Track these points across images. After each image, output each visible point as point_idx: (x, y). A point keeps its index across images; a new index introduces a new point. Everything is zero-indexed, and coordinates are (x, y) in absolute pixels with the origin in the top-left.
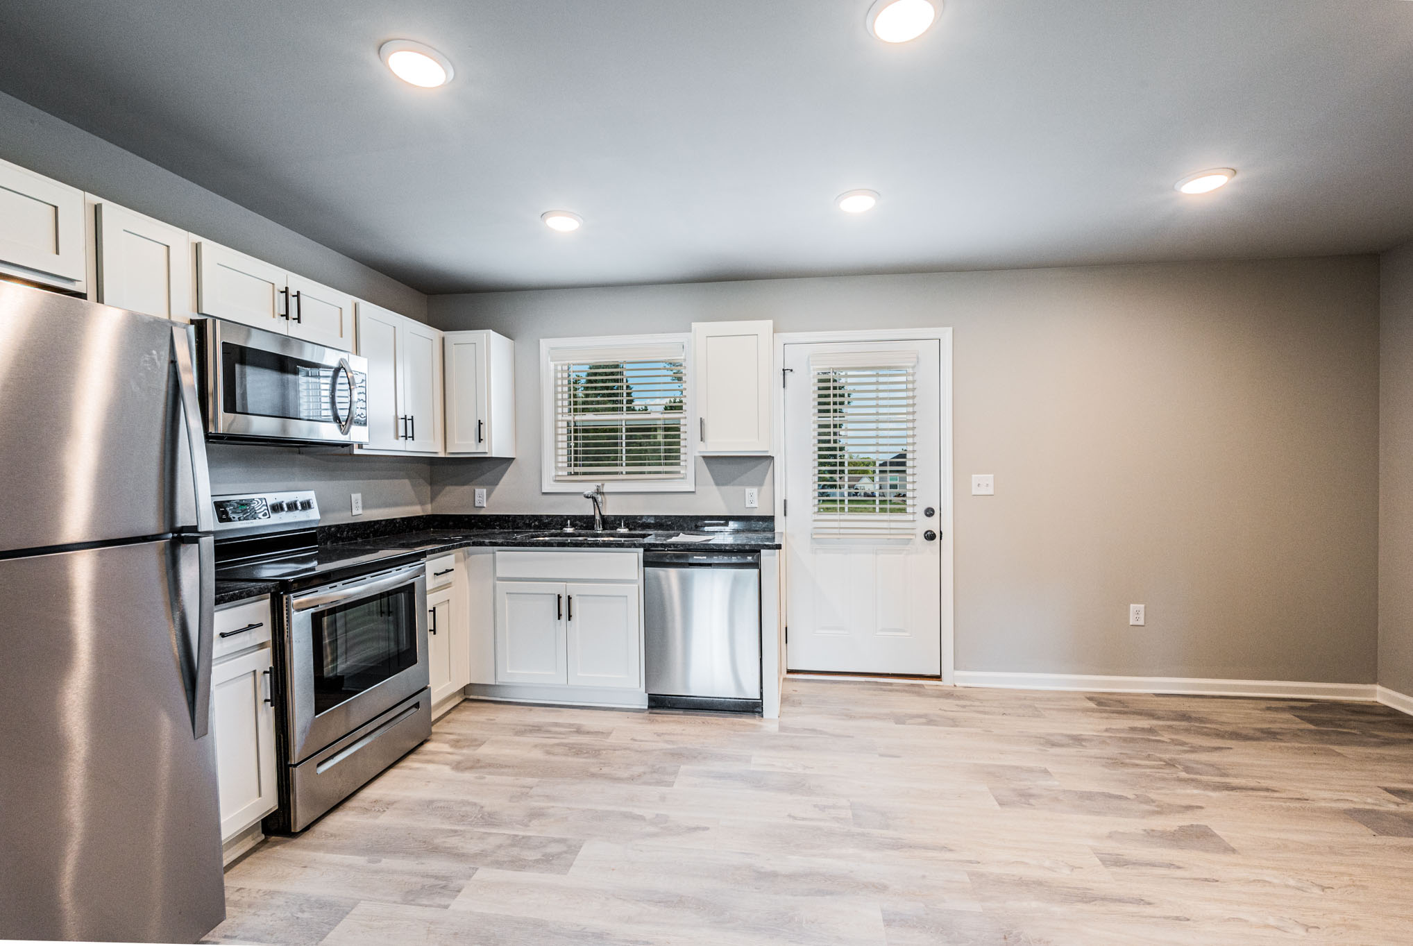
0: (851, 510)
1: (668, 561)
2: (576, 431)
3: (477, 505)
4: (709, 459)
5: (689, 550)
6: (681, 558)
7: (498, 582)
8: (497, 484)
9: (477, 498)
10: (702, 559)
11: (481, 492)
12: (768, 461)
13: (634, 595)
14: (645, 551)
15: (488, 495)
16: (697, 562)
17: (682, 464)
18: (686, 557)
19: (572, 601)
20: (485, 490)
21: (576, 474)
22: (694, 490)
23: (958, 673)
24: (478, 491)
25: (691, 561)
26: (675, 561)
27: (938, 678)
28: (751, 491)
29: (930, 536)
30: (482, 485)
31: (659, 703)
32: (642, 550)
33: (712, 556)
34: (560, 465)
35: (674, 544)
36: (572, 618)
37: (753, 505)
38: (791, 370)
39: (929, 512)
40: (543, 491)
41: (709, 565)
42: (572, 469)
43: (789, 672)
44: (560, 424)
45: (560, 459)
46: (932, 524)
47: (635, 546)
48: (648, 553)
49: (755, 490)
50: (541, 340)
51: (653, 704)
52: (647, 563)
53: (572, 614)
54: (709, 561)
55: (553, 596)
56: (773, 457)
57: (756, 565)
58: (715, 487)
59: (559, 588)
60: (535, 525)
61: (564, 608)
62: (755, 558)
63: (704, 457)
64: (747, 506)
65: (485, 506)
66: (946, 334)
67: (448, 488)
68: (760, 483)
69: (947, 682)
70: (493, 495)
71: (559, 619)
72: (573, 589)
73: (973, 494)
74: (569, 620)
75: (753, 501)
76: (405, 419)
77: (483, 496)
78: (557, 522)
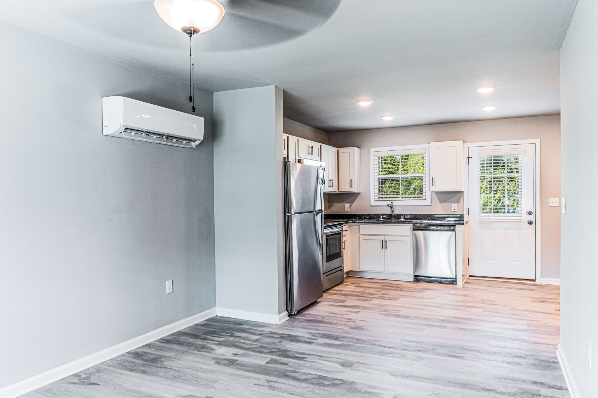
0: (494, 212)
1: (421, 229)
2: (382, 182)
3: (346, 210)
4: (437, 193)
5: (429, 225)
6: (425, 228)
7: (360, 236)
8: (353, 203)
9: (346, 208)
10: (435, 228)
11: (347, 205)
12: (461, 193)
13: (409, 240)
14: (413, 225)
15: (350, 206)
16: (433, 229)
17: (424, 194)
18: (428, 227)
19: (387, 242)
20: (349, 205)
21: (382, 198)
22: (431, 205)
23: (542, 279)
24: (346, 205)
25: (430, 229)
26: (424, 229)
27: (534, 280)
28: (454, 205)
29: (530, 223)
30: (348, 203)
31: (418, 279)
32: (412, 225)
33: (438, 227)
34: (375, 195)
35: (424, 223)
36: (387, 248)
37: (455, 211)
38: (471, 157)
39: (530, 213)
40: (371, 205)
41: (437, 230)
42: (381, 196)
43: (470, 276)
44: (375, 179)
45: (375, 192)
46: (531, 218)
47: (410, 223)
48: (414, 226)
49: (456, 205)
50: (371, 148)
51: (415, 280)
52: (414, 229)
53: (387, 247)
54: (437, 229)
55: (380, 241)
56: (464, 192)
57: (454, 230)
58: (439, 204)
59: (382, 238)
60: (368, 218)
61: (384, 245)
62: (454, 228)
63: (435, 192)
64: (453, 211)
65: (349, 210)
66: (538, 141)
67: (335, 204)
68: (458, 202)
69: (538, 282)
70: (353, 206)
71: (382, 248)
72: (387, 238)
73: (550, 206)
74: (386, 249)
75: (455, 208)
76: (331, 180)
77: (348, 207)
78: (377, 216)
